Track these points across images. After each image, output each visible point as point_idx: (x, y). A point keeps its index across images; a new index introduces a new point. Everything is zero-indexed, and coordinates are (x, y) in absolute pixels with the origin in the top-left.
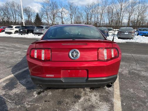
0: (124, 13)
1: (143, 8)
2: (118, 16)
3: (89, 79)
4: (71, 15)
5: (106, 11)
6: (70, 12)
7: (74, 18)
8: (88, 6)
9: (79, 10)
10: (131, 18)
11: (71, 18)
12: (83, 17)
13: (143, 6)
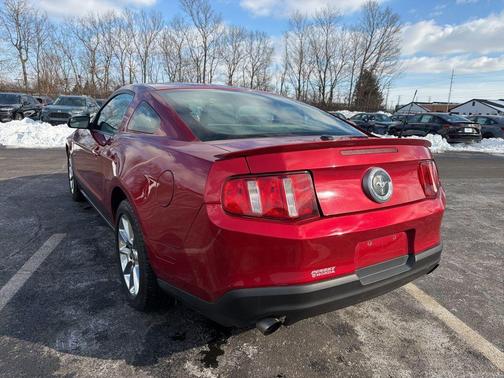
0: (216, 61)
1: (261, 52)
2: (198, 70)
3: (417, 257)
4: (20, 49)
5: (159, 49)
6: (15, 35)
7: (33, 60)
8: (93, 23)
9: (57, 35)
10: (234, 78)
11: (24, 61)
12: (76, 60)
13: (261, 46)
